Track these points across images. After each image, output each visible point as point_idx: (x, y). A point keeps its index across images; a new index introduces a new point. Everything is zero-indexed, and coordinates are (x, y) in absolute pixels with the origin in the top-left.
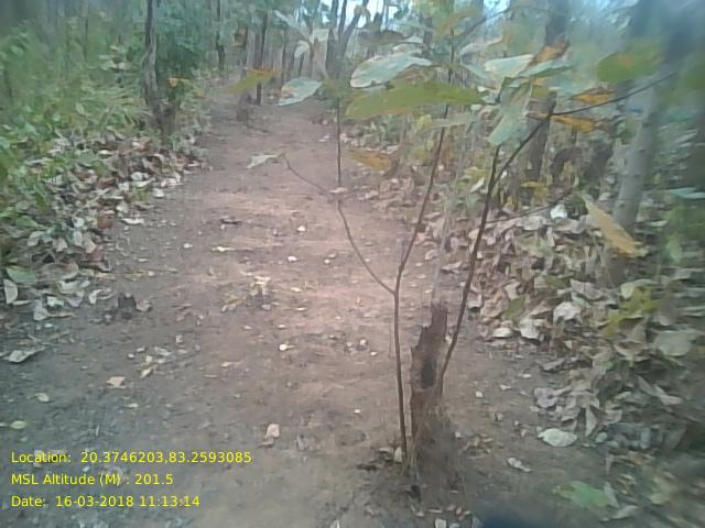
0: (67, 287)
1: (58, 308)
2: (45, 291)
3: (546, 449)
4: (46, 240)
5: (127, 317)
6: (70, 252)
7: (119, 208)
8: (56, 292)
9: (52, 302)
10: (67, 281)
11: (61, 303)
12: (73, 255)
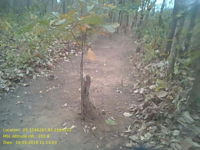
0: (42, 73)
1: (39, 77)
2: (37, 73)
3: (123, 117)
4: (41, 63)
5: (51, 80)
6: (46, 66)
7: (64, 58)
8: (40, 73)
9: (38, 76)
10: (43, 72)
11: (40, 76)
12: (46, 67)
